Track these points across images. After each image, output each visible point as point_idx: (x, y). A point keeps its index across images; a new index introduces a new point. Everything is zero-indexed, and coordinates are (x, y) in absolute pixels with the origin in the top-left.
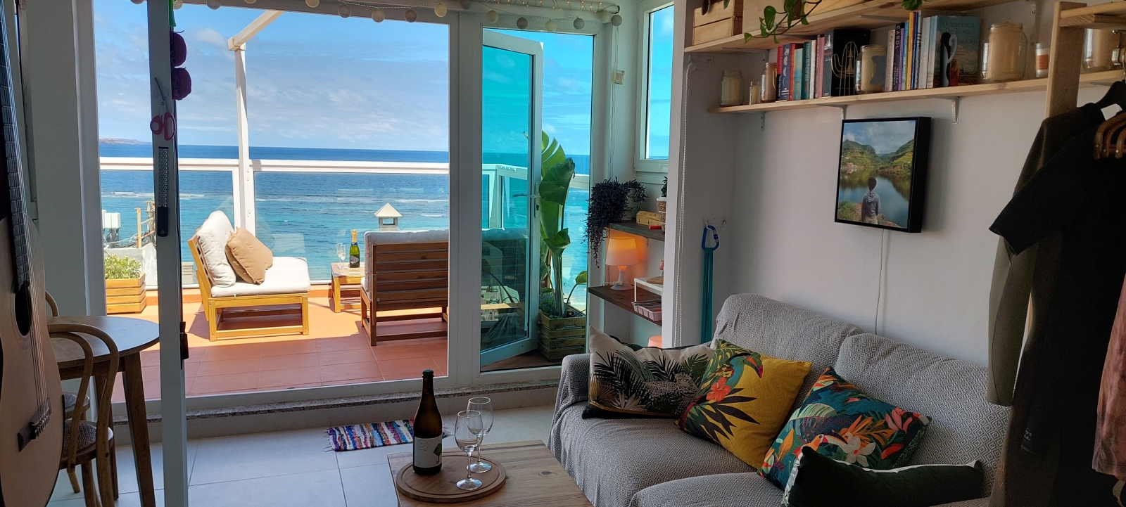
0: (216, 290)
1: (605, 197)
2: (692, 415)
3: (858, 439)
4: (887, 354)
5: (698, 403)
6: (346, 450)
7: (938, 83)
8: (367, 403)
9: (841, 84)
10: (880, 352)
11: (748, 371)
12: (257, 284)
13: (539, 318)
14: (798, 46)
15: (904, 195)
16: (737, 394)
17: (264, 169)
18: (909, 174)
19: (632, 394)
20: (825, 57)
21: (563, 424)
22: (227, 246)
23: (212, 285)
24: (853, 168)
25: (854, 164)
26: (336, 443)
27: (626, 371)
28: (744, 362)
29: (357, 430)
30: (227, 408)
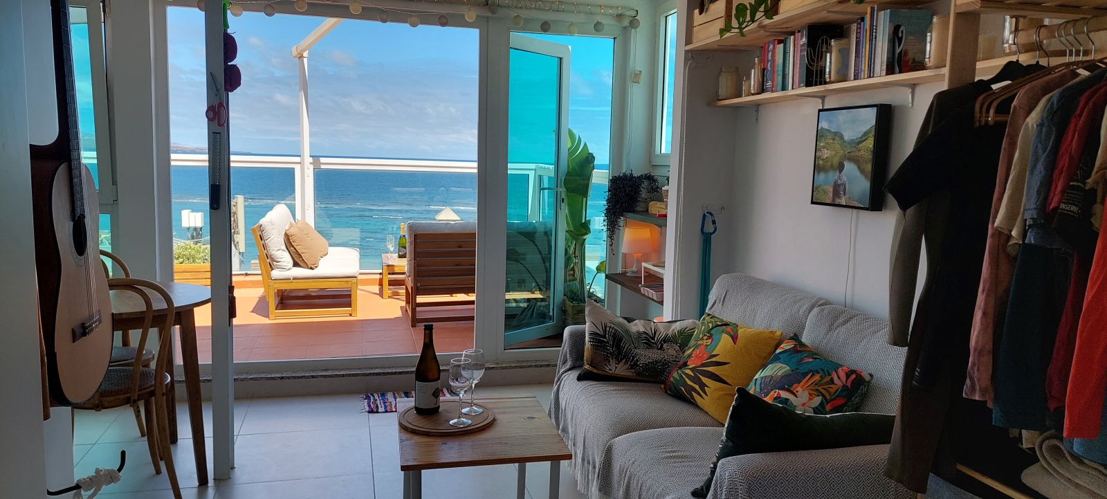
0: (276, 273)
1: (620, 188)
2: (674, 378)
3: (806, 393)
4: (846, 322)
5: (680, 368)
6: (377, 412)
7: (890, 71)
8: (400, 373)
9: (814, 76)
10: (840, 321)
11: (725, 339)
12: (312, 268)
13: (564, 302)
14: (780, 42)
15: (866, 177)
16: (714, 359)
17: (323, 167)
18: (871, 157)
19: (622, 360)
20: (801, 51)
21: (561, 386)
22: (286, 235)
23: (273, 269)
24: (826, 153)
25: (827, 150)
26: (369, 406)
27: (617, 339)
28: (723, 332)
29: (390, 396)
30: (277, 372)
